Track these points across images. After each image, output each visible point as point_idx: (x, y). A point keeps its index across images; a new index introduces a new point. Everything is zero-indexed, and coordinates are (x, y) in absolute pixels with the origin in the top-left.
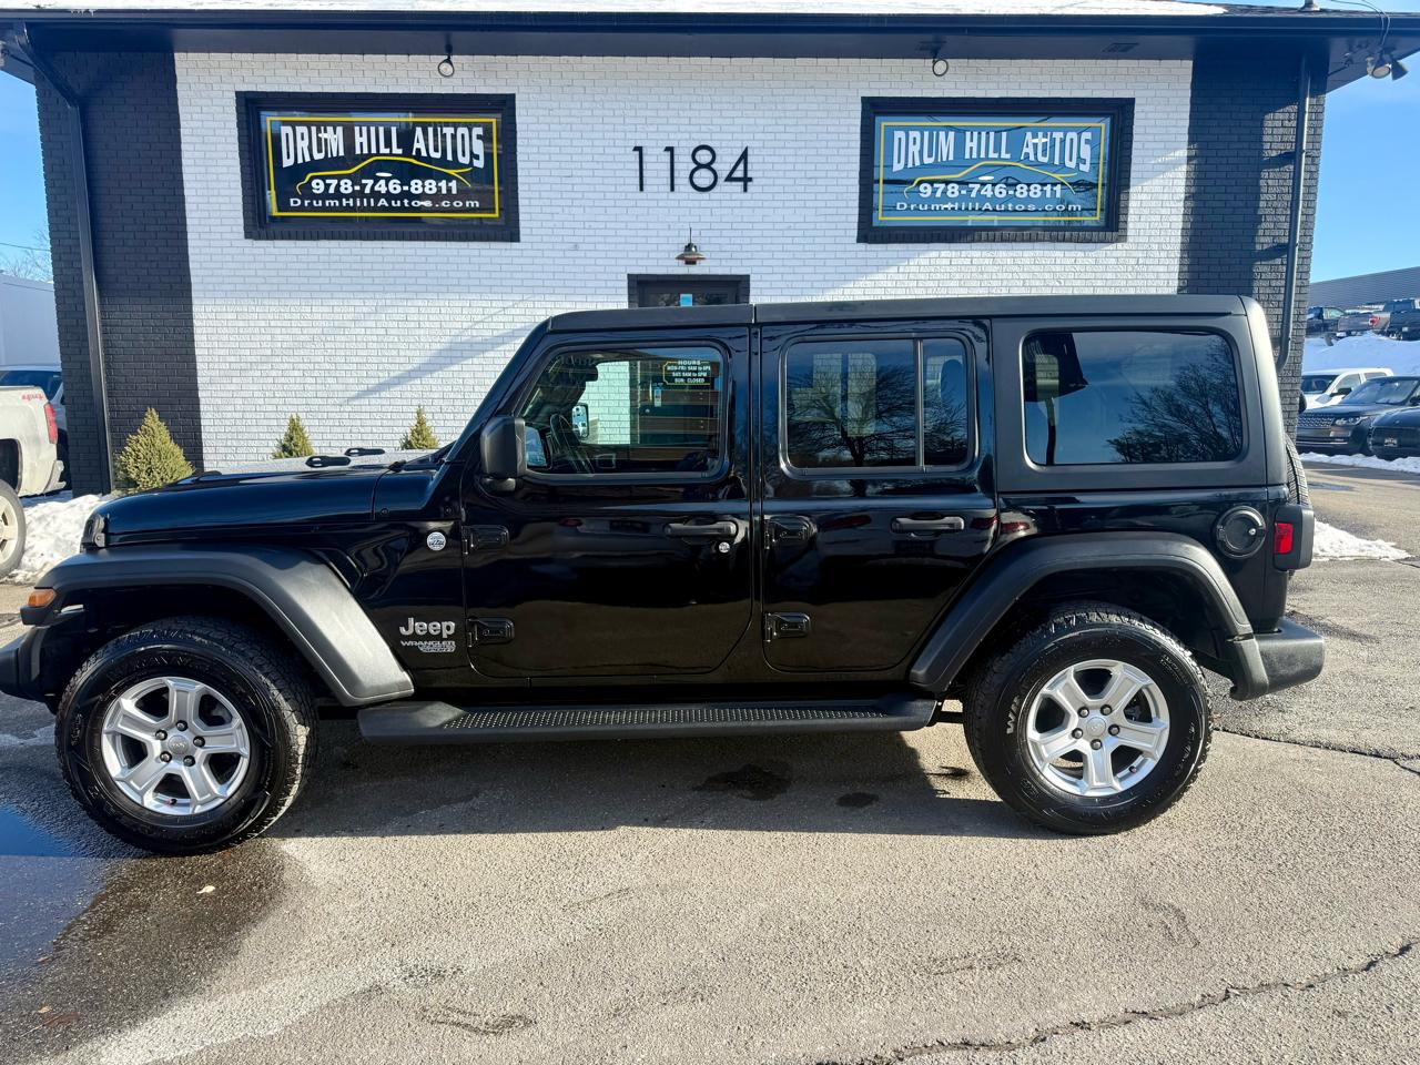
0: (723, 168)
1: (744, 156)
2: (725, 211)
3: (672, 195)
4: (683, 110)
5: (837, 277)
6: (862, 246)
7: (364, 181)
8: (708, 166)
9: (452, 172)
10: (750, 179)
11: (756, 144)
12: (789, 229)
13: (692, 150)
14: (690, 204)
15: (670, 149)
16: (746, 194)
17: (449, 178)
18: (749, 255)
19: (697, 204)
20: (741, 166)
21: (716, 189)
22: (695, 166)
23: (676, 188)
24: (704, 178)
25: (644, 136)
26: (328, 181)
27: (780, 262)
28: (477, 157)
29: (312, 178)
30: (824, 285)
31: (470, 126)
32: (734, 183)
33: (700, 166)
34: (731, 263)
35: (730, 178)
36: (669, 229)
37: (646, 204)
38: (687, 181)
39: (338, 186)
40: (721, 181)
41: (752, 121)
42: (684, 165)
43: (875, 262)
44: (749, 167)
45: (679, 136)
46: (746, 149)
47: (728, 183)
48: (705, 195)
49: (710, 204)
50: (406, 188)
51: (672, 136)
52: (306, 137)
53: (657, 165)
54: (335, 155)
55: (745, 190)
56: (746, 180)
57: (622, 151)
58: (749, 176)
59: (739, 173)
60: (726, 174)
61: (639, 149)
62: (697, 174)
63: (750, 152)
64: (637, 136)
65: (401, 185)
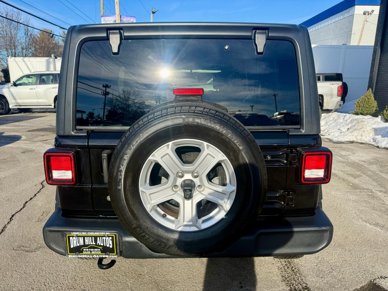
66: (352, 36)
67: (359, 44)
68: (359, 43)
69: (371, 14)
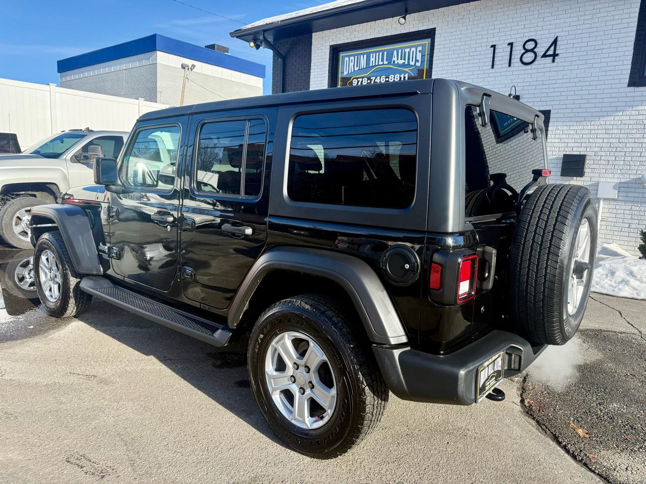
0: (540, 51)
1: (555, 42)
2: (539, 75)
3: (510, 69)
4: (521, 21)
5: (610, 109)
6: (632, 89)
7: (371, 78)
8: (532, 50)
9: (406, 70)
10: (557, 55)
11: (562, 34)
12: (580, 81)
13: (524, 42)
14: (519, 72)
15: (511, 44)
16: (553, 64)
17: (405, 72)
18: (552, 99)
19: (523, 72)
20: (552, 48)
21: (536, 62)
22: (524, 51)
23: (512, 64)
24: (529, 57)
25: (498, 39)
26: (359, 80)
27: (572, 102)
28: (418, 61)
29: (353, 79)
30: (601, 114)
31: (416, 47)
32: (547, 58)
33: (527, 51)
34: (539, 104)
35: (544, 56)
36: (506, 87)
37: (495, 75)
38: (519, 60)
39: (362, 81)
40: (539, 58)
41: (562, 21)
42: (518, 51)
43: (640, 99)
44: (558, 48)
45: (517, 36)
46: (557, 37)
47: (544, 58)
48: (529, 67)
49: (531, 71)
50: (387, 79)
51: (513, 37)
52: (353, 61)
53: (503, 53)
54: (362, 68)
55: (553, 61)
56: (555, 55)
57: (485, 48)
58: (557, 52)
59: (551, 52)
60: (542, 54)
61: (494, 46)
62: (525, 55)
63: (559, 39)
64: (493, 39)
65: (386, 78)
66: (158, 95)
67: (182, 104)
68: (182, 102)
69: (192, 69)
